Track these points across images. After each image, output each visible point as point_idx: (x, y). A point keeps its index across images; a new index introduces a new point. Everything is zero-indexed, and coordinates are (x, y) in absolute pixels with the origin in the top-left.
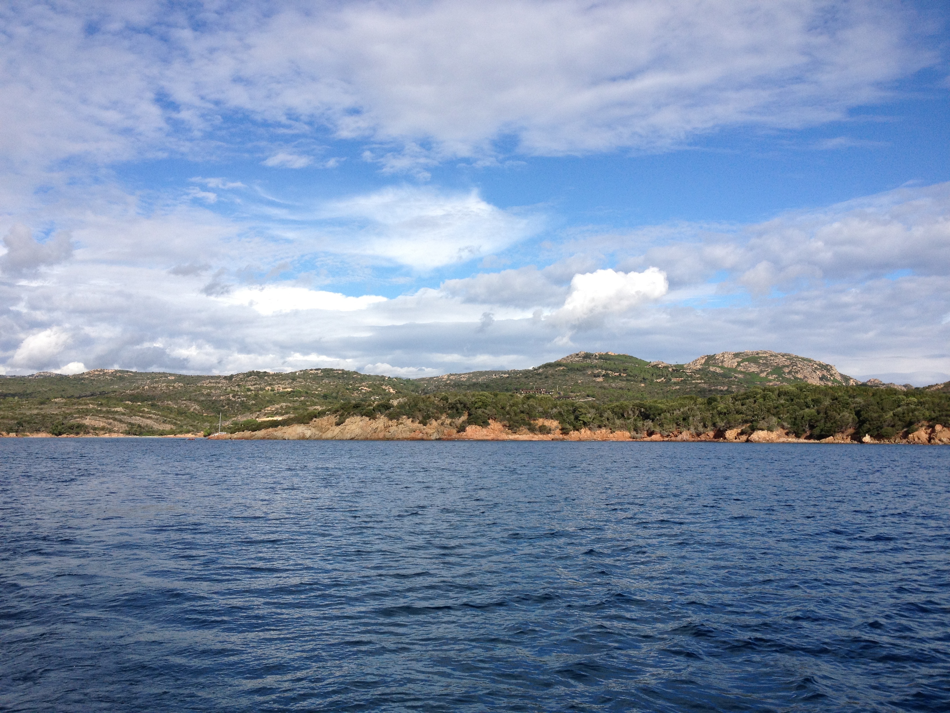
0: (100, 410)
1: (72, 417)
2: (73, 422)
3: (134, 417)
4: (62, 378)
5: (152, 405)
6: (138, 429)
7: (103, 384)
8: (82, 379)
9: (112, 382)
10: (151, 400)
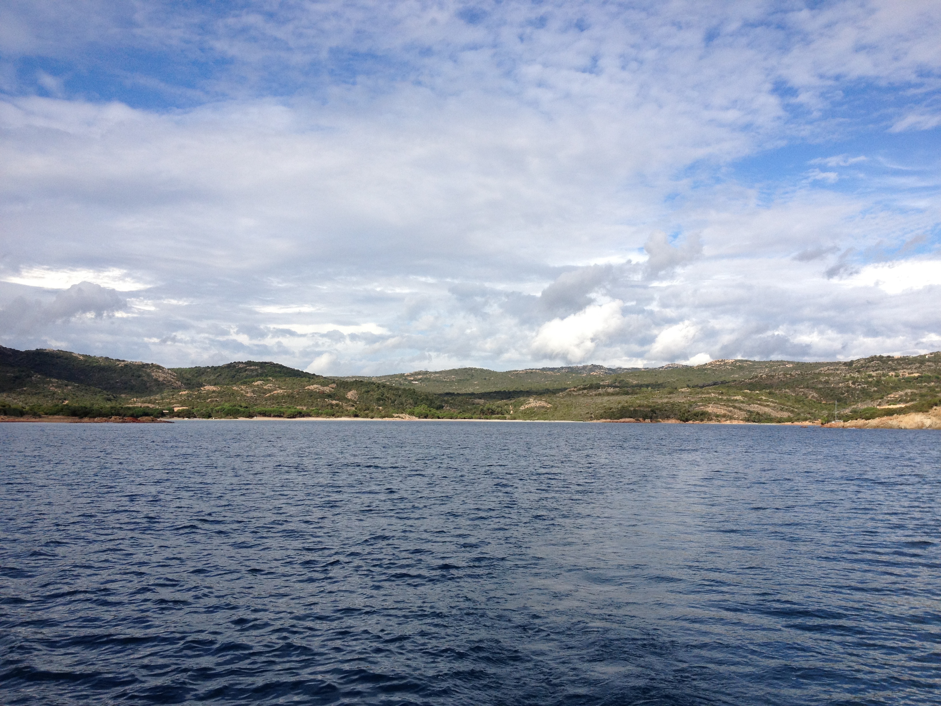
0: (721, 399)
1: (697, 405)
2: (697, 409)
3: (752, 405)
4: (688, 369)
5: (770, 393)
6: (757, 417)
7: (724, 374)
8: (705, 369)
9: (732, 372)
10: (769, 388)
